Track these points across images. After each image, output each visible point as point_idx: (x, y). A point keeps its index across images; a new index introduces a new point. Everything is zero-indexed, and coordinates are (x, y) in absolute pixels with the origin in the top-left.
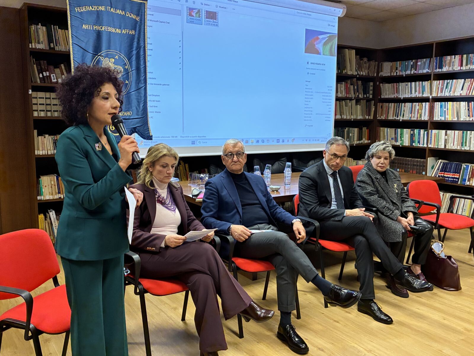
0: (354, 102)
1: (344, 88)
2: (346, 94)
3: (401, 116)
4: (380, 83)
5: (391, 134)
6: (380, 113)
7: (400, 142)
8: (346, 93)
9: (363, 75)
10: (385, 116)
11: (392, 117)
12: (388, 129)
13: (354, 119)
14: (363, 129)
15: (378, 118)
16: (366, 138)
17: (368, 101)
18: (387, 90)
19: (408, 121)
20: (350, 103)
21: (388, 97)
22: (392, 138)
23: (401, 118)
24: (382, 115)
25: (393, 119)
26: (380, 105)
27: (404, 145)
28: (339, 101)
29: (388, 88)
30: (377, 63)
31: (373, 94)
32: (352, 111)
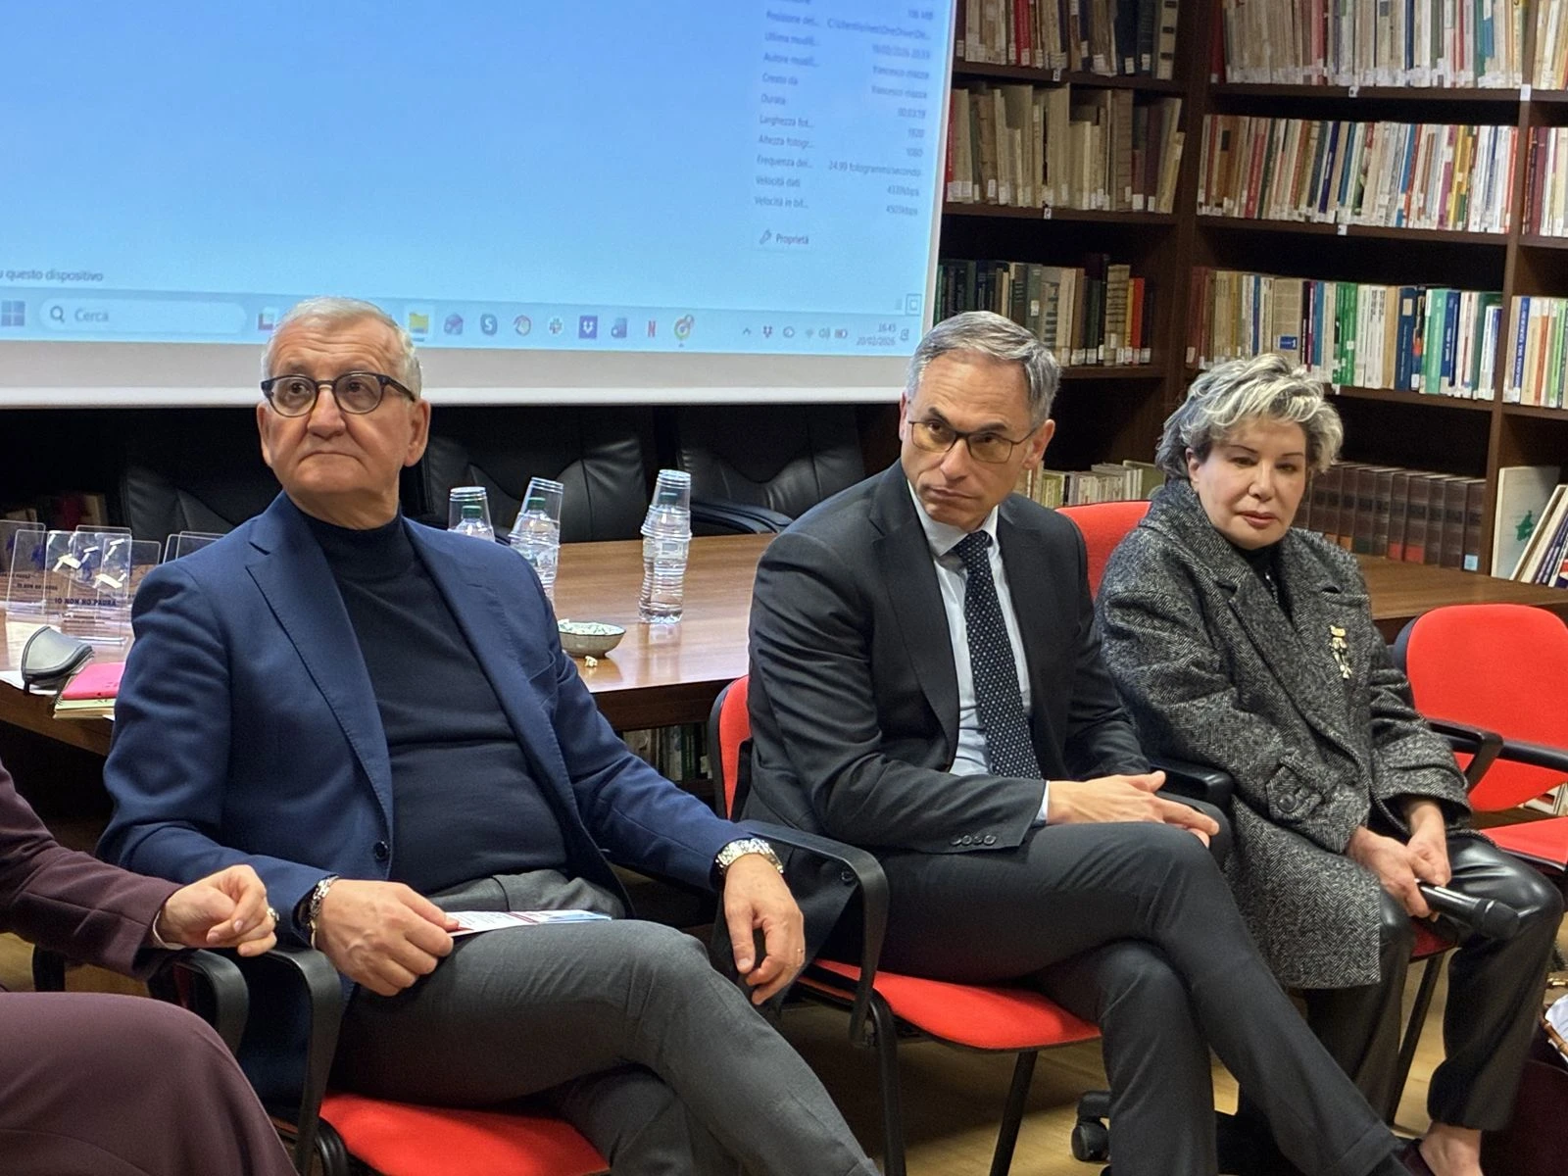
0: (1061, 98)
1: (1003, 7)
2: (1013, 48)
3: (1343, 205)
5: (1277, 316)
6: (1215, 177)
7: (1336, 365)
8: (1017, 41)
10: (1244, 200)
11: (1286, 208)
12: (1263, 280)
13: (1055, 210)
14: (1111, 277)
15: (1204, 211)
16: (1124, 333)
17: (1148, 95)
18: (1265, 34)
19: (1386, 235)
20: (1035, 103)
21: (1267, 81)
22: (1284, 339)
23: (1343, 217)
24: (1225, 192)
25: (1296, 218)
26: (1214, 126)
27: (1358, 383)
28: (971, 93)
29: (1270, 25)
31: (1180, 59)
32: (1048, 160)
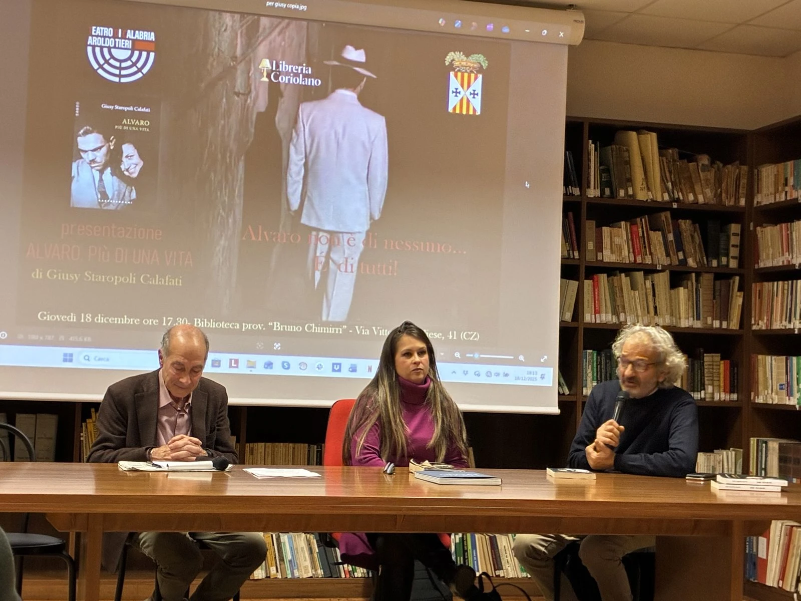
0: (662, 279)
1: (625, 238)
2: (632, 255)
3: (796, 319)
4: (755, 227)
5: (778, 374)
6: (757, 312)
7: (798, 396)
8: (634, 252)
9: (696, 202)
10: (765, 321)
11: (778, 323)
12: (773, 358)
14: (706, 359)
15: (754, 328)
16: (719, 386)
17: (723, 276)
20: (645, 279)
21: (771, 265)
22: (780, 385)
23: (796, 325)
24: (760, 318)
25: (782, 327)
26: (755, 287)
28: (608, 276)
29: (771, 240)
30: (745, 168)
31: (741, 259)
32: (657, 304)
